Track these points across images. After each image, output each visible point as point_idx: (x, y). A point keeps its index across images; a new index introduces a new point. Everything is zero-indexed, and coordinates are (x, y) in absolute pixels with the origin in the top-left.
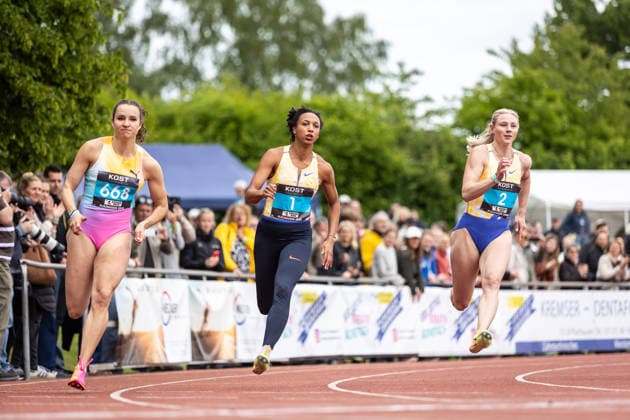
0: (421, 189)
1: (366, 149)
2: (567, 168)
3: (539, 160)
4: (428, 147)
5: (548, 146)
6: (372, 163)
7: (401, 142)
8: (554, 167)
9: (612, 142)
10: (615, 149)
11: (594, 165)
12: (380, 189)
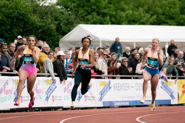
0: (43, 32)
1: (19, 14)
2: (107, 24)
3: (95, 20)
4: (46, 13)
5: (98, 14)
6: (22, 20)
7: (35, 12)
8: (101, 23)
9: (127, 12)
10: (129, 15)
11: (118, 22)
12: (25, 32)
